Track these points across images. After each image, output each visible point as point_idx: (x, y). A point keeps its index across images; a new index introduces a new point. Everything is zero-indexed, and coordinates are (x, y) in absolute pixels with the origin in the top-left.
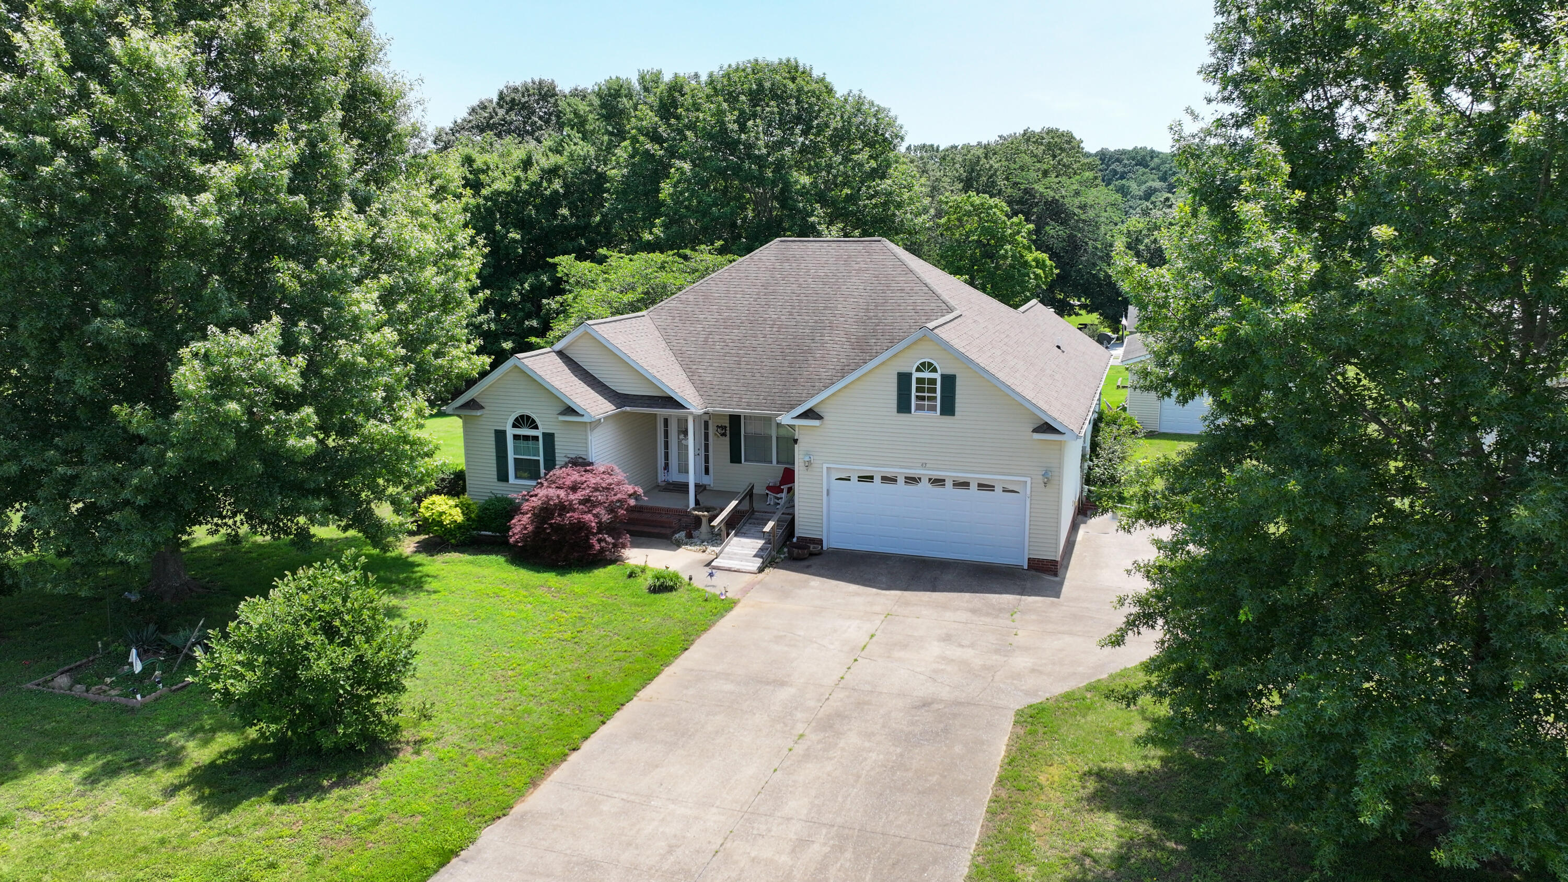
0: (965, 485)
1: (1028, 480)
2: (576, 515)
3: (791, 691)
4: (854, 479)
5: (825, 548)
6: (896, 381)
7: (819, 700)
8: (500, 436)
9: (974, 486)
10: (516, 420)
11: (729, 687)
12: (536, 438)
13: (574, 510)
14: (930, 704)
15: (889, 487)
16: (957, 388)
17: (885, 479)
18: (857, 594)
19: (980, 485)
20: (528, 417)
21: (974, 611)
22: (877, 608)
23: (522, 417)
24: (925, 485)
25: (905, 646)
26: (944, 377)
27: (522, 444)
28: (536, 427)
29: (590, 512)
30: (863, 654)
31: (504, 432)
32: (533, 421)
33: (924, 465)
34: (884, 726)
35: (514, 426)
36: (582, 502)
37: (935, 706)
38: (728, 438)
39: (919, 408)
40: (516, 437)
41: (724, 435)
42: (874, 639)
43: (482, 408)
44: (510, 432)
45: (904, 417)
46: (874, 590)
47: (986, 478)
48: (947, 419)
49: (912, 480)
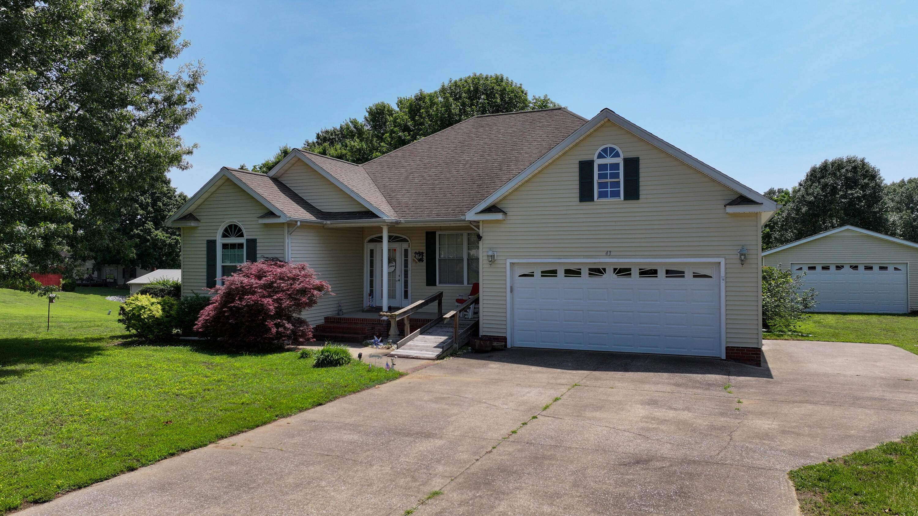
0: (653, 273)
1: (722, 261)
2: (254, 298)
3: (439, 442)
4: (538, 274)
5: (509, 346)
6: (577, 170)
7: (475, 453)
8: (211, 244)
9: (661, 273)
10: (226, 230)
11: (355, 437)
12: (241, 246)
13: (253, 293)
14: (647, 461)
15: (573, 280)
16: (641, 171)
17: (569, 272)
18: (539, 372)
19: (668, 272)
20: (236, 226)
21: (678, 385)
22: (563, 381)
23: (230, 226)
24: (610, 275)
25: (599, 408)
26: (626, 161)
27: (230, 252)
28: (242, 235)
29: (270, 296)
30: (544, 413)
31: (214, 242)
32: (240, 230)
33: (608, 254)
34: (575, 485)
35: (224, 236)
36: (264, 287)
37: (658, 464)
38: (424, 264)
39: (602, 195)
40: (225, 246)
41: (421, 260)
42: (559, 402)
43: (197, 220)
44: (220, 241)
45: (587, 205)
46: (559, 370)
47: (674, 262)
48: (632, 204)
49: (596, 272)
